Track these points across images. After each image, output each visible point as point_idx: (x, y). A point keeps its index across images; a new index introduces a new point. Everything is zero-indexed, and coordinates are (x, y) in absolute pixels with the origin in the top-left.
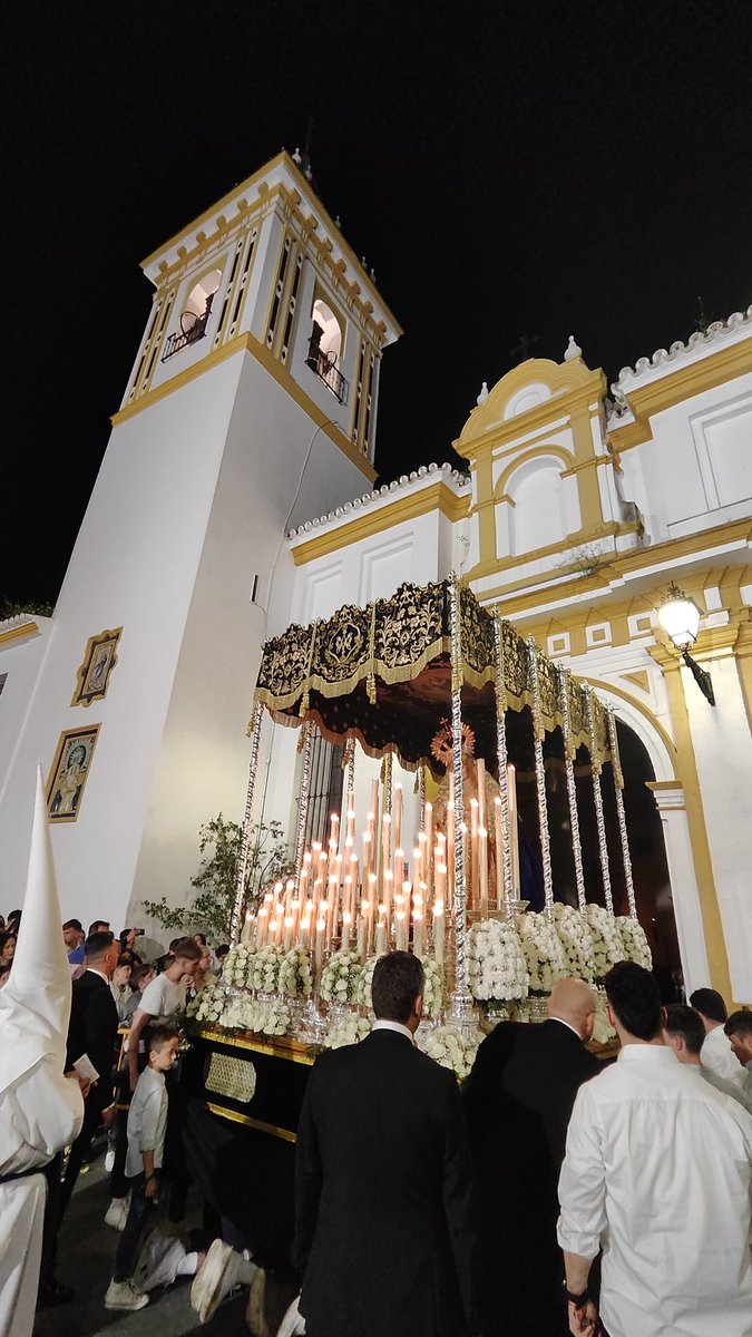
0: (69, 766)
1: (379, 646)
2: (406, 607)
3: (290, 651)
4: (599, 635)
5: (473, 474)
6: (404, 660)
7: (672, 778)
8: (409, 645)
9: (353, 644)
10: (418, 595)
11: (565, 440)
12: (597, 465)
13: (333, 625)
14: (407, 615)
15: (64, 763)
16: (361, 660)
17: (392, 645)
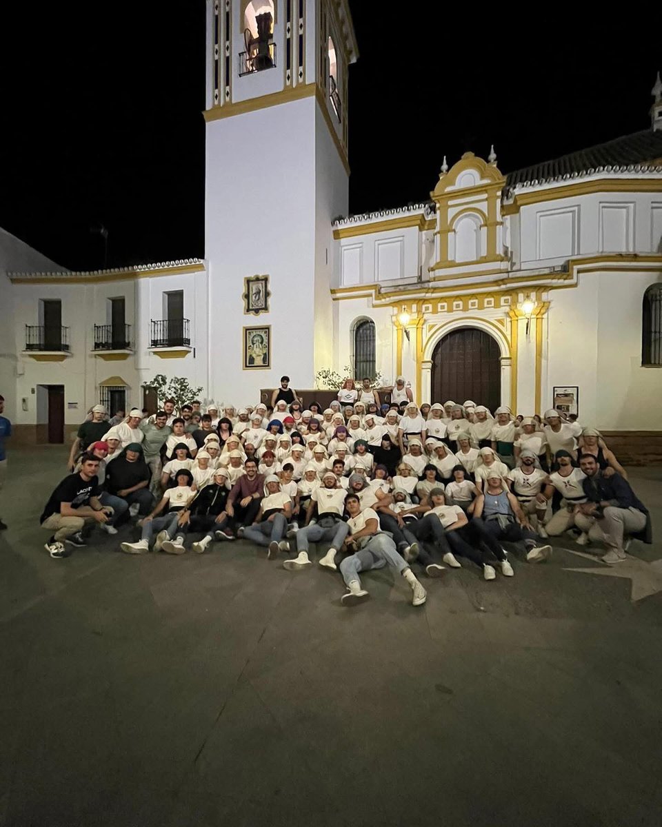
0: (253, 344)
4: (489, 303)
5: (438, 212)
7: (508, 356)
11: (484, 207)
12: (497, 225)
15: (249, 343)
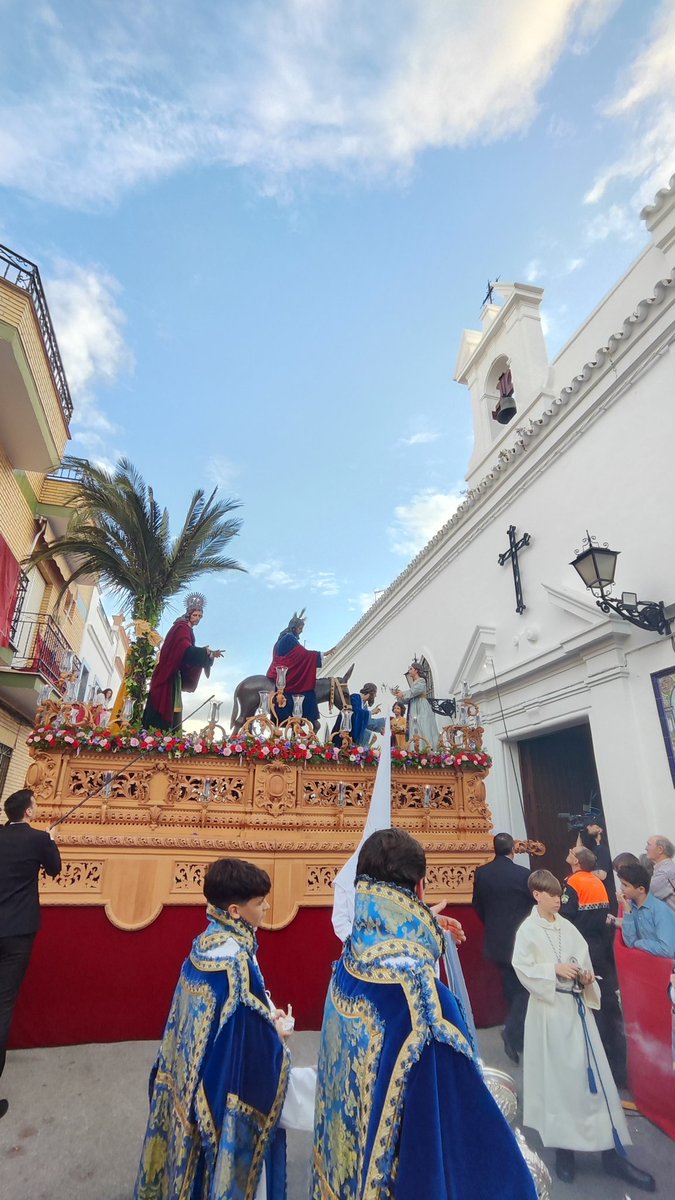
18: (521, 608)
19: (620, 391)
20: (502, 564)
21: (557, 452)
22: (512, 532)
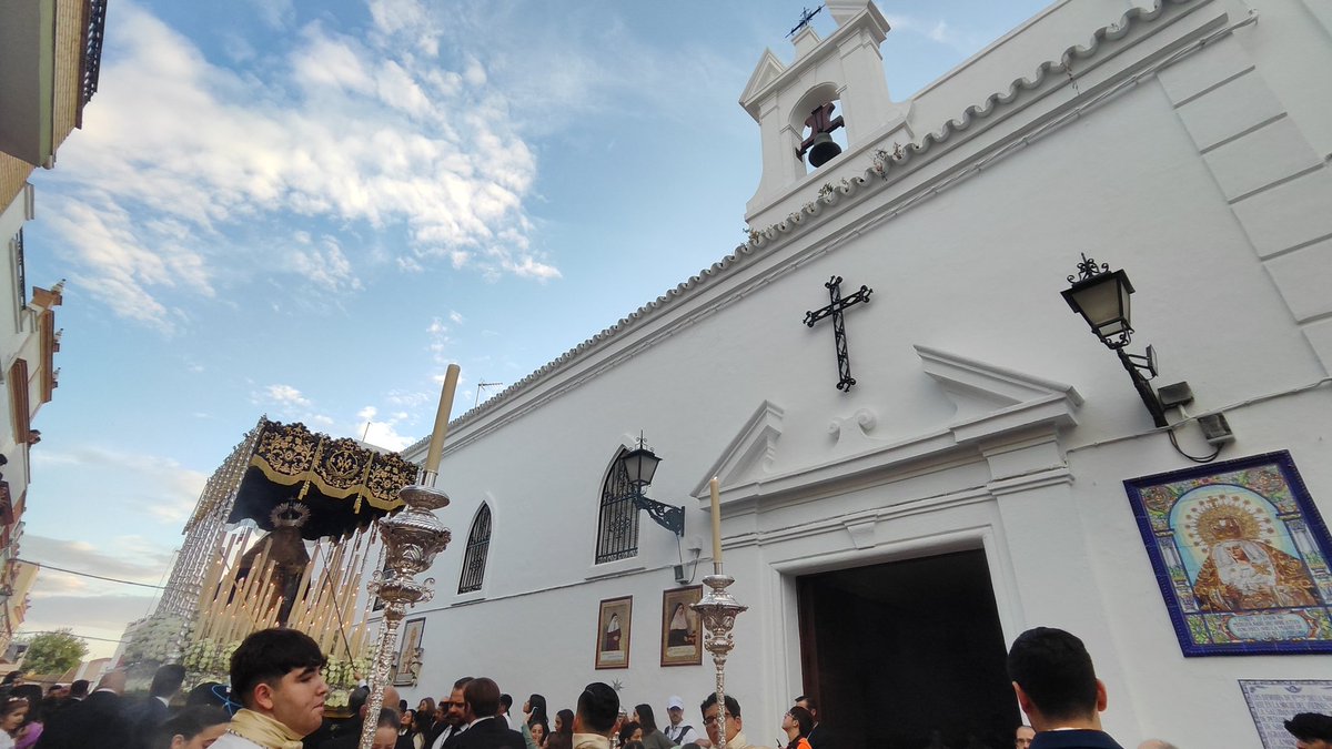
1: (370, 480)
2: (393, 466)
3: (293, 441)
6: (384, 496)
8: (391, 489)
9: (351, 468)
10: (401, 464)
13: (336, 445)
14: (391, 471)
16: (355, 481)
17: (378, 483)
18: (846, 383)
19: (1062, 120)
20: (810, 325)
21: (932, 191)
22: (833, 286)
